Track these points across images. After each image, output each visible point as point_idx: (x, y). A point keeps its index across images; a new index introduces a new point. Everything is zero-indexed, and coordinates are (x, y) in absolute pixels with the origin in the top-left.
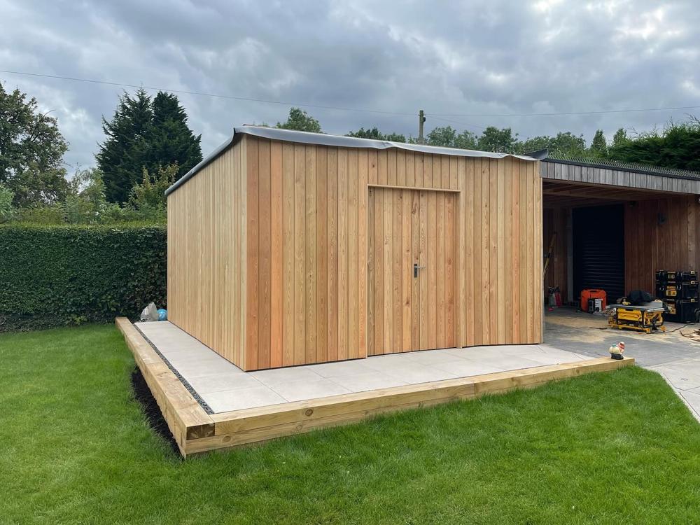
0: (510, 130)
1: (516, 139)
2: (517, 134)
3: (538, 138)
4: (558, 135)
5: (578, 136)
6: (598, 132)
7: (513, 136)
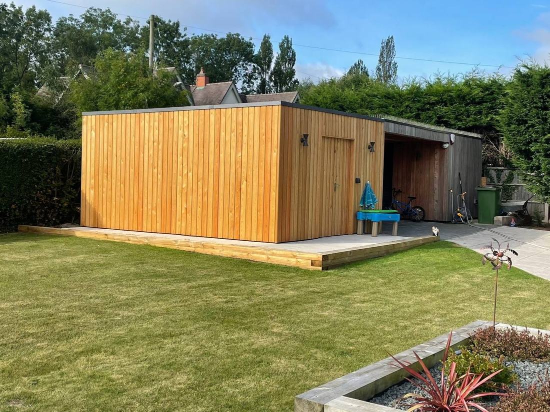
0: (178, 25)
1: (185, 35)
2: (185, 29)
3: (206, 36)
4: (228, 36)
5: (247, 39)
6: (265, 37)
7: (181, 30)
